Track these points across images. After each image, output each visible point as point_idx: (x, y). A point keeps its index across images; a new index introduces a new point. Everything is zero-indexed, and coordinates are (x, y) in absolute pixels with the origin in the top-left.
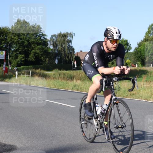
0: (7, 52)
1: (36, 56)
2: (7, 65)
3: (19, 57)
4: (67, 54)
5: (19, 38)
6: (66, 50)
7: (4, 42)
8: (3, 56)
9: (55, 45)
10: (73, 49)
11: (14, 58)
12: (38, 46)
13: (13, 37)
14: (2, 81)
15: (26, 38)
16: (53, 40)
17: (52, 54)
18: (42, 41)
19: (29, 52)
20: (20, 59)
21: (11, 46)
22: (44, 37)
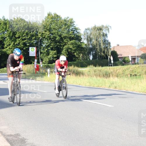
0: (38, 48)
1: (69, 52)
2: (38, 62)
3: (51, 53)
4: (103, 49)
5: (50, 33)
6: (101, 45)
7: (34, 37)
8: (33, 53)
9: (89, 39)
10: (110, 43)
11: (45, 54)
12: (70, 41)
13: (44, 32)
14: (33, 79)
15: (58, 33)
16: (87, 33)
17: (86, 49)
18: (75, 36)
19: (61, 47)
20: (52, 55)
21: (42, 42)
22: (77, 31)
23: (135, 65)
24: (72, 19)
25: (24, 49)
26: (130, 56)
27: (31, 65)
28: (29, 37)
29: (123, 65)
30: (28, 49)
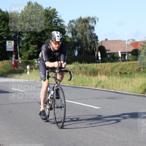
0: (16, 42)
2: (17, 58)
3: (31, 48)
4: (89, 44)
6: (87, 39)
8: (11, 47)
9: (74, 33)
10: (96, 37)
11: (24, 49)
14: (11, 77)
16: (72, 26)
17: (71, 44)
18: (58, 28)
19: (43, 41)
20: (32, 50)
21: (21, 34)
22: (61, 23)
23: (125, 62)
24: (54, 10)
26: (119, 52)
27: (8, 60)
28: (7, 29)
29: (112, 62)
30: (5, 43)
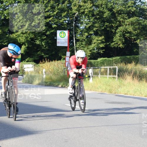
0: (72, 32)
1: (126, 39)
3: (94, 41)
5: (93, 5)
7: (65, 13)
8: (64, 41)
11: (84, 43)
12: (129, 18)
13: (82, 4)
14: (65, 87)
15: (106, 5)
18: (137, 9)
19: (113, 30)
20: (96, 44)
21: (79, 20)
25: (48, 33)
27: (59, 61)
28: (57, 13)
30: (55, 34)
